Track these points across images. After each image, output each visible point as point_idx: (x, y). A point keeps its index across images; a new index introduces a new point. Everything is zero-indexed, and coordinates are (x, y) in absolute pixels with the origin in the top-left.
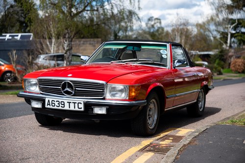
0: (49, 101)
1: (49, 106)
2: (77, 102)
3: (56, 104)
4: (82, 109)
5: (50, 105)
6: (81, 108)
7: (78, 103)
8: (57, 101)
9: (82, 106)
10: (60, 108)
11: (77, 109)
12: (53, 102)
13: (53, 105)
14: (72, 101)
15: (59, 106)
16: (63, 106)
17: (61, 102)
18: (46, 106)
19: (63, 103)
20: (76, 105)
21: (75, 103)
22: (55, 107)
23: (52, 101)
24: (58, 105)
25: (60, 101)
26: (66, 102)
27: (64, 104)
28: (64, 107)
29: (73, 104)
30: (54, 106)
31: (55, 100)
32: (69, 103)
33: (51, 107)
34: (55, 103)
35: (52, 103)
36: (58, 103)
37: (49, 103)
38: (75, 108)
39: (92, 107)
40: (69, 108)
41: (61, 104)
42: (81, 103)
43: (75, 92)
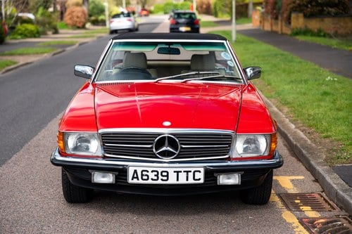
0: (135, 171)
1: (135, 181)
2: (193, 170)
3: (152, 175)
4: (202, 181)
5: (137, 178)
6: (200, 179)
7: (195, 172)
8: (152, 171)
9: (201, 176)
10: (159, 182)
11: (191, 181)
12: (144, 173)
13: (145, 177)
14: (182, 170)
15: (157, 180)
16: (165, 178)
17: (162, 172)
18: (130, 181)
19: (165, 174)
20: (191, 175)
21: (187, 172)
22: (150, 182)
23: (143, 171)
24: (156, 178)
25: (160, 171)
26: (171, 171)
27: (167, 176)
28: (167, 180)
29: (185, 172)
30: (148, 179)
31: (150, 170)
32: (178, 172)
33: (141, 181)
34: (149, 174)
35: (142, 175)
36: (156, 173)
37: (135, 176)
38: (187, 180)
39: (215, 175)
40: (178, 180)
41: (162, 175)
42: (200, 172)
43: (180, 152)
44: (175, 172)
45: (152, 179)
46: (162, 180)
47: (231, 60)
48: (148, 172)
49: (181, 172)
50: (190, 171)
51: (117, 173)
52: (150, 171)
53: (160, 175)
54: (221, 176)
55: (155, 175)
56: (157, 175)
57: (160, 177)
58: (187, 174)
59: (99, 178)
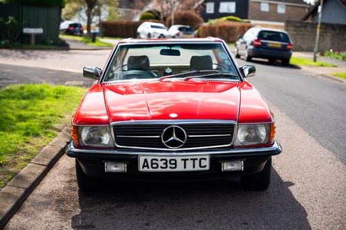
0: (146, 160)
1: (146, 169)
2: (199, 158)
3: (161, 164)
4: (207, 168)
5: (148, 166)
6: (205, 166)
7: (201, 159)
8: (161, 160)
9: (206, 163)
10: (168, 169)
11: (197, 168)
12: (154, 162)
13: (155, 166)
14: (189, 158)
16: (174, 166)
17: (170, 160)
18: (141, 169)
19: (173, 162)
20: (197, 162)
21: (194, 160)
22: (159, 169)
23: (152, 160)
24: (165, 166)
25: (168, 159)
26: (179, 159)
27: (175, 164)
28: (176, 167)
29: (192, 161)
30: (157, 167)
31: (159, 158)
32: (185, 160)
33: (151, 169)
34: (159, 162)
35: (152, 164)
36: (165, 162)
37: (146, 164)
38: (194, 167)
39: (219, 162)
40: (185, 167)
41: (170, 163)
42: (205, 159)
43: (187, 141)
44: (182, 160)
45: (161, 167)
46: (170, 167)
47: (228, 60)
48: (157, 160)
50: (197, 159)
51: (128, 163)
52: (159, 160)
53: (168, 163)
54: (225, 164)
55: (164, 164)
56: (166, 164)
57: (169, 165)
58: (194, 162)
59: (112, 168)
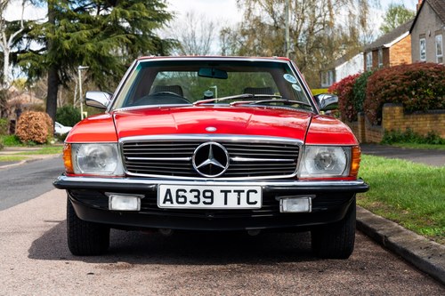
0: (168, 191)
1: (168, 205)
2: (246, 189)
3: (190, 197)
4: (259, 205)
5: (171, 200)
6: (256, 203)
7: (249, 191)
8: (191, 191)
9: (257, 198)
10: (201, 206)
11: (244, 205)
12: (181, 193)
13: (181, 200)
14: (232, 189)
15: (198, 203)
16: (209, 200)
17: (204, 192)
18: (161, 204)
19: (208, 194)
20: (243, 196)
21: (239, 192)
22: (188, 205)
23: (178, 191)
24: (196, 200)
25: (201, 189)
26: (217, 191)
27: (212, 197)
28: (211, 203)
29: (236, 193)
30: (185, 202)
31: (188, 189)
32: (226, 192)
33: (175, 205)
34: (187, 195)
35: (178, 196)
36: (196, 194)
37: (168, 198)
38: (239, 203)
39: (277, 198)
40: (226, 203)
41: (204, 196)
42: (256, 192)
43: (229, 167)
44: (222, 191)
45: (191, 202)
46: (204, 203)
47: (297, 84)
48: (185, 191)
49: (230, 191)
50: (243, 191)
51: (143, 196)
52: (188, 191)
53: (201, 196)
54: (285, 201)
55: (195, 197)
56: (198, 197)
57: (202, 199)
58: (239, 195)
59: (119, 203)
